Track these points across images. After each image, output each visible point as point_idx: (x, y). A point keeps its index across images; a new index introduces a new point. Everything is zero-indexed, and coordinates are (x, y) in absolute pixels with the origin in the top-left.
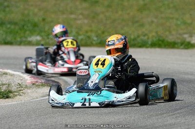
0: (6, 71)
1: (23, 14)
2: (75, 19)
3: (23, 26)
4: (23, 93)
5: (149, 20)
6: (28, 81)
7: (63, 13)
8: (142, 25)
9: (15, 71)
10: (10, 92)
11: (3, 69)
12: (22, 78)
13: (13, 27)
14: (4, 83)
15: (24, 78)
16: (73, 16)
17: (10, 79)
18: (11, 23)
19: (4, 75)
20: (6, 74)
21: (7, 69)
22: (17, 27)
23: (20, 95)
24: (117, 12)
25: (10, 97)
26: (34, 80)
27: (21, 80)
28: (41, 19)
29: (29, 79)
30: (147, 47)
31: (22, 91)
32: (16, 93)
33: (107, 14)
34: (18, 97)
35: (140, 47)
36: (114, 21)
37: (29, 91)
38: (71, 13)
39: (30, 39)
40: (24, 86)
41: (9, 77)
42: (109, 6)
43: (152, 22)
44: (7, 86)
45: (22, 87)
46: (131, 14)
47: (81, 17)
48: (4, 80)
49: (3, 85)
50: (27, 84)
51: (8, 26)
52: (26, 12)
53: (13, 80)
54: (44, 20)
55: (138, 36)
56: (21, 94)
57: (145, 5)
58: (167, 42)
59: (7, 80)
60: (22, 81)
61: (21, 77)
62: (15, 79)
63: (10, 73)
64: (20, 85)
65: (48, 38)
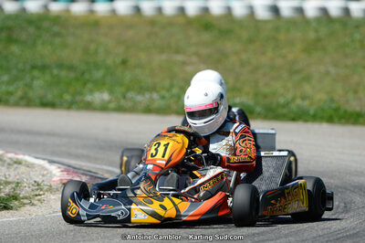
0: (20, 157)
1: (86, 51)
2: (184, 63)
3: (83, 73)
4: (39, 200)
5: (322, 69)
6: (55, 179)
7: (162, 51)
8: (308, 79)
9: (37, 158)
10: (15, 198)
11: (16, 154)
12: (45, 172)
13: (63, 73)
14: (10, 179)
15: (51, 172)
16: (180, 58)
17: (23, 173)
18: (61, 66)
19: (15, 165)
20: (19, 162)
21: (24, 154)
22: (72, 75)
23: (33, 205)
24: (263, 53)
25: (11, 208)
26: (66, 177)
27: (43, 175)
28: (118, 60)
29: (58, 174)
30: (306, 121)
31: (39, 197)
32: (25, 201)
33: (244, 56)
34: (28, 207)
35: (294, 120)
36: (256, 69)
37: (52, 197)
38: (178, 51)
39: (88, 98)
40: (46, 188)
41: (22, 169)
42: (251, 41)
43: (327, 73)
44: (14, 186)
45: (41, 190)
46: (291, 57)
47: (194, 59)
48: (12, 174)
49: (7, 183)
50: (52, 184)
51: (55, 72)
52: (92, 47)
53: (29, 174)
54: (124, 62)
55: (293, 100)
56: (35, 202)
57: (318, 40)
58: (346, 111)
59: (18, 174)
60: (44, 178)
61: (46, 169)
62: (32, 174)
63: (26, 161)
64: (38, 185)
65: (124, 97)
